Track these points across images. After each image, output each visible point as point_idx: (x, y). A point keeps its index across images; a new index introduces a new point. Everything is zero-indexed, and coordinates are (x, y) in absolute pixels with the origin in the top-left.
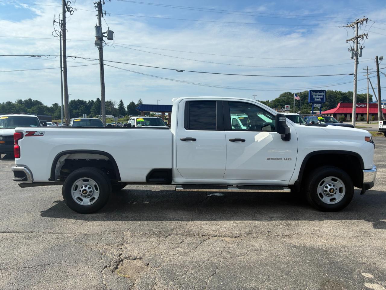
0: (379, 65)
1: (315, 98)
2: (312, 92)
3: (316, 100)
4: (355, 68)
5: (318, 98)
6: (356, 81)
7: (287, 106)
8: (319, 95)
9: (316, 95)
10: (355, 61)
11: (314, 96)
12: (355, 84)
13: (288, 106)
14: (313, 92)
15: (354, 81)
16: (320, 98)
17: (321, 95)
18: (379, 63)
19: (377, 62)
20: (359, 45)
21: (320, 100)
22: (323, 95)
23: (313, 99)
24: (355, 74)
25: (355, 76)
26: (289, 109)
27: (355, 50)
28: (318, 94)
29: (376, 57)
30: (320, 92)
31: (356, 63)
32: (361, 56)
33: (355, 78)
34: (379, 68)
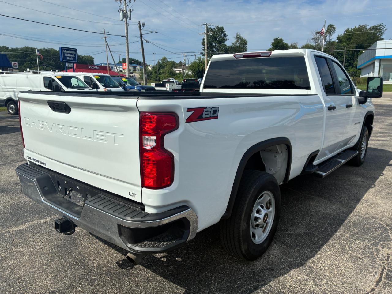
0: (142, 31)
1: (68, 57)
2: (63, 49)
3: (68, 58)
4: (126, 30)
5: (70, 57)
6: (128, 43)
7: (14, 64)
8: (71, 54)
9: (68, 53)
10: (125, 23)
11: (65, 54)
12: (127, 46)
13: (16, 64)
14: (65, 49)
15: (126, 43)
16: (73, 57)
17: (73, 54)
18: (141, 29)
19: (140, 27)
20: (127, 7)
21: (72, 59)
22: (75, 55)
23: (65, 58)
24: (126, 36)
25: (126, 39)
26: (17, 67)
27: (125, 11)
28: (70, 52)
29: (138, 22)
30: (71, 51)
31: (126, 25)
32: (130, 19)
33: (126, 40)
34: (142, 34)
